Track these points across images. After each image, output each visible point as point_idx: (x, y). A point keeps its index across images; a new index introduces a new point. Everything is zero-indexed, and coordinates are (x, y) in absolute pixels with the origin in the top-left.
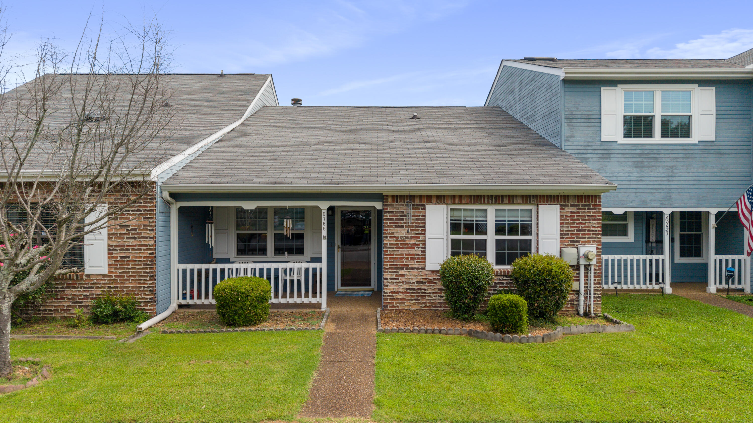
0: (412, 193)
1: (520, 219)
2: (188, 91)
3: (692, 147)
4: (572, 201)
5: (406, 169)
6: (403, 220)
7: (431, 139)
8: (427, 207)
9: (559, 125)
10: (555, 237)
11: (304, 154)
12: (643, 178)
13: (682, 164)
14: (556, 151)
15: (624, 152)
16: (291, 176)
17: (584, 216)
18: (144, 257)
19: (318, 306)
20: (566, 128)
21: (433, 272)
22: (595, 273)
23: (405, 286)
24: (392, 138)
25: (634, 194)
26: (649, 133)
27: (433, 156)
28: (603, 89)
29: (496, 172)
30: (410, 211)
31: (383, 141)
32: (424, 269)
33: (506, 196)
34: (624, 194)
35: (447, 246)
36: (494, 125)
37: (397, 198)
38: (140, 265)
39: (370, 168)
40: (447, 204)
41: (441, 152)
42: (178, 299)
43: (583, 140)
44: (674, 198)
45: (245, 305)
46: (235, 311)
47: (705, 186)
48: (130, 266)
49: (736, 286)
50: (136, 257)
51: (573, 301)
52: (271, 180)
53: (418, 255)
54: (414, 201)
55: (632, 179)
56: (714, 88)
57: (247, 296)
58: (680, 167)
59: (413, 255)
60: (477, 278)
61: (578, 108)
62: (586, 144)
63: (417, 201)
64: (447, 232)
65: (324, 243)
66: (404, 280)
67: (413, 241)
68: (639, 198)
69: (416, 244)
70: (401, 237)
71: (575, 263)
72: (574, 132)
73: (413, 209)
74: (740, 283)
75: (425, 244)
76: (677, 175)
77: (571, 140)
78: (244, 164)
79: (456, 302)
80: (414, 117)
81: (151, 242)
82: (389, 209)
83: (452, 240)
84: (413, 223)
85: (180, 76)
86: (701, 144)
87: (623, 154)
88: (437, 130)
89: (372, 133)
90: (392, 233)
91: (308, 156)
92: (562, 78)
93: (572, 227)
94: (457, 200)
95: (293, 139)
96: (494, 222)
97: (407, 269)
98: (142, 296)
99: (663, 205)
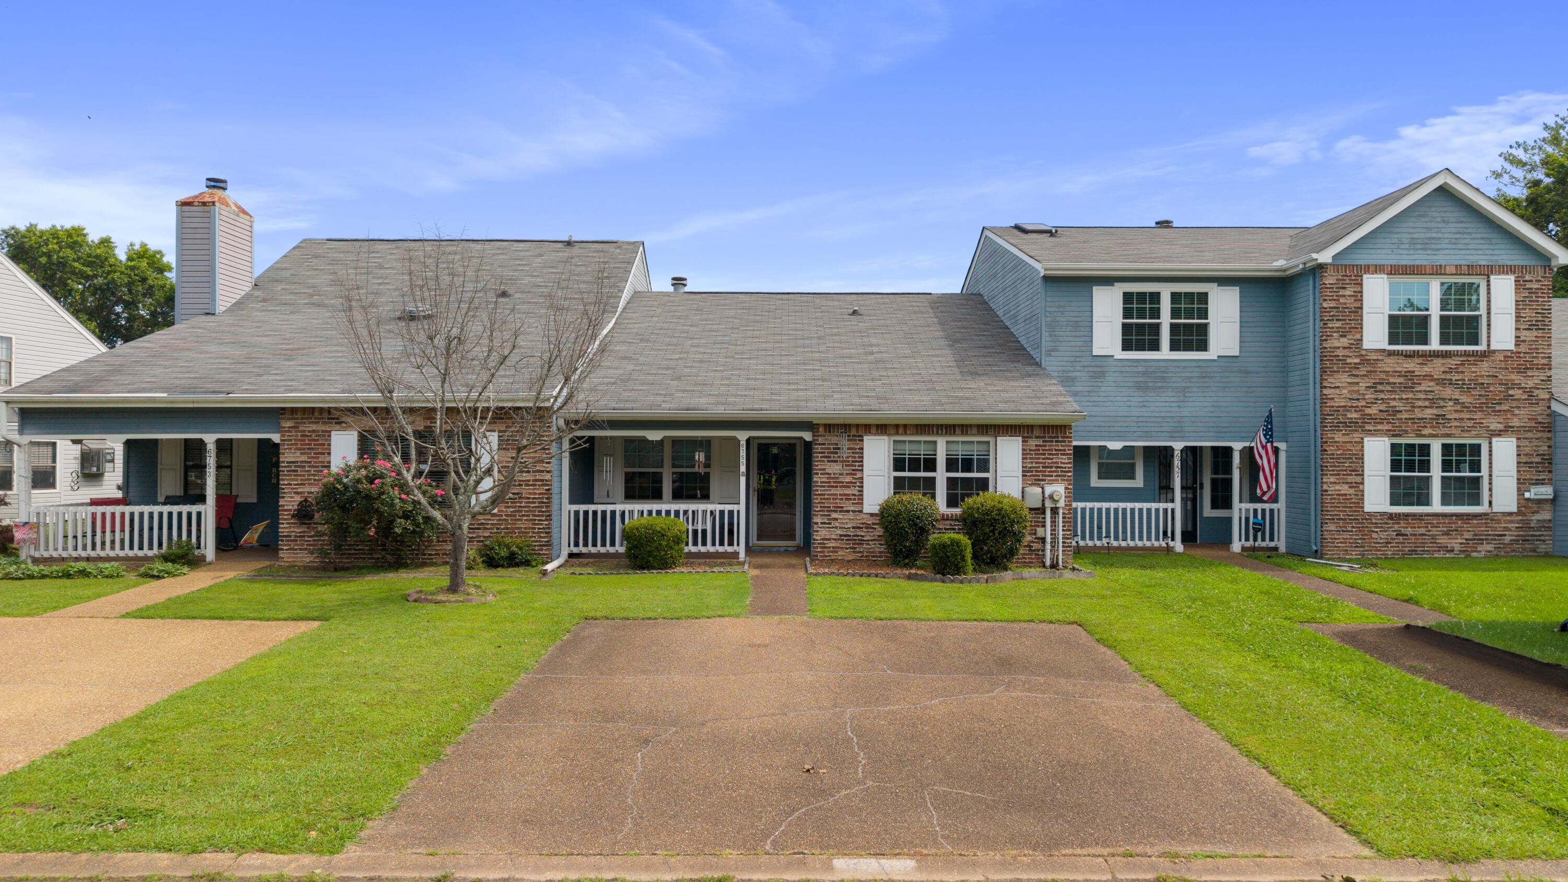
0: (847, 422)
1: (975, 453)
2: (527, 271)
3: (1209, 364)
4: (1036, 432)
5: (841, 392)
6: (836, 453)
7: (875, 349)
8: (865, 438)
9: (1039, 335)
10: (1015, 474)
11: (712, 371)
12: (1147, 404)
13: (1197, 385)
14: (1034, 367)
15: (1123, 369)
16: (704, 400)
17: (1051, 450)
18: (540, 494)
19: (736, 555)
20: (1048, 339)
21: (872, 515)
22: (1064, 518)
23: (839, 532)
24: (823, 348)
25: (1135, 424)
26: (1155, 346)
27: (876, 374)
28: (1094, 288)
29: (949, 397)
30: (845, 443)
31: (812, 352)
32: (861, 511)
33: (959, 425)
34: (1122, 424)
35: (889, 485)
36: (964, 328)
37: (830, 427)
38: (535, 503)
39: (797, 390)
40: (889, 435)
41: (886, 369)
42: (569, 546)
43: (1069, 354)
44: (1186, 429)
45: (660, 545)
46: (650, 552)
47: (1225, 414)
48: (523, 504)
49: (1267, 543)
50: (530, 494)
51: (1038, 550)
52: (682, 406)
53: (854, 495)
54: (850, 431)
55: (1132, 404)
56: (1237, 288)
57: (663, 535)
58: (1194, 389)
59: (849, 495)
60: (918, 518)
61: (1062, 312)
62: (1073, 359)
63: (854, 432)
64: (889, 468)
65: (743, 480)
66: (837, 525)
67: (848, 479)
68: (1141, 429)
69: (851, 482)
70: (835, 474)
71: (1040, 505)
72: (1058, 344)
73: (849, 440)
74: (1272, 539)
75: (862, 483)
76: (1191, 399)
77: (1053, 354)
78: (643, 384)
79: (896, 545)
80: (855, 313)
81: (548, 477)
82: (820, 440)
83: (895, 478)
84: (848, 457)
85: (506, 243)
86: (1221, 360)
87: (1122, 372)
88: (885, 336)
89: (796, 339)
90: (824, 470)
91: (717, 374)
92: (1042, 275)
93: (1036, 463)
94: (901, 430)
95: (692, 349)
96: (945, 457)
97: (841, 511)
98: (537, 539)
99: (1173, 438)
